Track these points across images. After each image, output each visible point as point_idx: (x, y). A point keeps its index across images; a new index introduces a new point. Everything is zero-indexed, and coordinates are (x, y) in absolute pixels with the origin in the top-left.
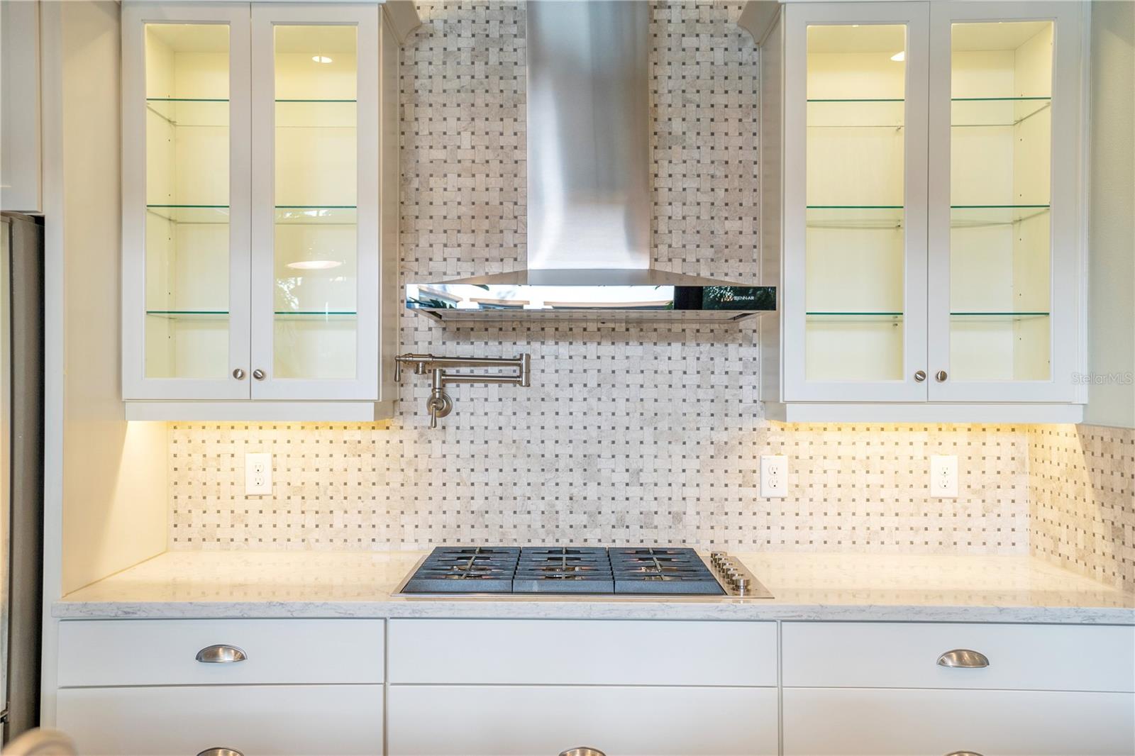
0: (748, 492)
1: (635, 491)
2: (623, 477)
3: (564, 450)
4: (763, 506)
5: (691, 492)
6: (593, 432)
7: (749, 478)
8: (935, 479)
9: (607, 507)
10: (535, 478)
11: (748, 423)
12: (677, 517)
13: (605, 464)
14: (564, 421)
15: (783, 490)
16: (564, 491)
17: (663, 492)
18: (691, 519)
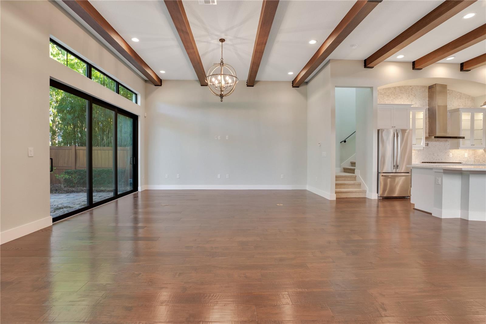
0: (448, 157)
1: (438, 157)
2: (436, 155)
3: (431, 153)
4: (449, 158)
5: (443, 157)
6: (434, 151)
7: (448, 155)
8: (465, 156)
9: (435, 158)
10: (429, 155)
11: (448, 150)
12: (442, 159)
13: (435, 154)
14: (431, 150)
15: (451, 157)
16: (431, 157)
17: (440, 157)
18: (443, 160)
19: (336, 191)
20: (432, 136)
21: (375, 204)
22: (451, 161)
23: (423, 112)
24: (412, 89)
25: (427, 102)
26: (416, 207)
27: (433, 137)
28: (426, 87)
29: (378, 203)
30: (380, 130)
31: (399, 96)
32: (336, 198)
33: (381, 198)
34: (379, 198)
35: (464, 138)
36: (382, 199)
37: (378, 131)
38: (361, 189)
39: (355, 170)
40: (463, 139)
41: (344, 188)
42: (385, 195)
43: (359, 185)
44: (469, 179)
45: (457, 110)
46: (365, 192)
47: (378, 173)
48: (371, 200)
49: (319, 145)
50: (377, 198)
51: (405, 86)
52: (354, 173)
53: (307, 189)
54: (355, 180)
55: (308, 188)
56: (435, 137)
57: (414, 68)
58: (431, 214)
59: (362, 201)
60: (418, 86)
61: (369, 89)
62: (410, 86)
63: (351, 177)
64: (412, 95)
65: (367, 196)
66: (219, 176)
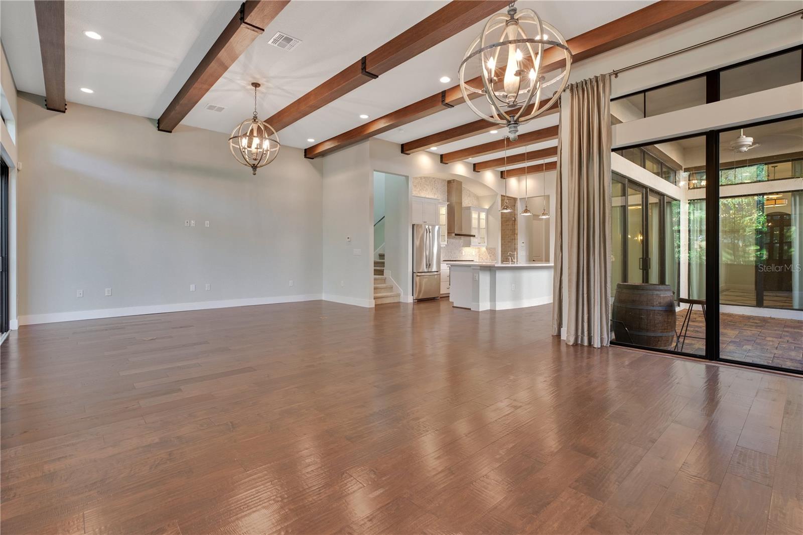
19: (374, 297)
20: (452, 233)
21: (411, 307)
22: (464, 259)
23: (445, 208)
24: (435, 181)
25: (446, 197)
26: (455, 305)
27: (454, 235)
28: (445, 180)
29: (413, 307)
30: (415, 224)
31: (425, 187)
32: (375, 305)
33: (416, 301)
34: (415, 301)
35: (474, 236)
36: (418, 301)
37: (413, 225)
38: (393, 293)
39: (385, 271)
40: (474, 238)
41: (380, 293)
42: (421, 297)
43: (391, 288)
44: (495, 274)
45: (469, 208)
46: (399, 295)
47: (413, 273)
48: (407, 304)
49: (349, 240)
50: (412, 302)
51: (430, 177)
52: (383, 275)
53: (323, 299)
54: (385, 283)
55: (324, 297)
56: (456, 235)
57: (442, 161)
58: (470, 309)
59: (397, 305)
60: (440, 179)
61: (404, 177)
62: (434, 178)
63: (381, 279)
64: (434, 187)
65: (402, 300)
66: (192, 288)
